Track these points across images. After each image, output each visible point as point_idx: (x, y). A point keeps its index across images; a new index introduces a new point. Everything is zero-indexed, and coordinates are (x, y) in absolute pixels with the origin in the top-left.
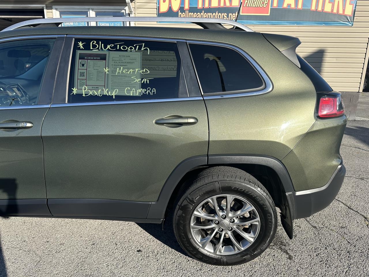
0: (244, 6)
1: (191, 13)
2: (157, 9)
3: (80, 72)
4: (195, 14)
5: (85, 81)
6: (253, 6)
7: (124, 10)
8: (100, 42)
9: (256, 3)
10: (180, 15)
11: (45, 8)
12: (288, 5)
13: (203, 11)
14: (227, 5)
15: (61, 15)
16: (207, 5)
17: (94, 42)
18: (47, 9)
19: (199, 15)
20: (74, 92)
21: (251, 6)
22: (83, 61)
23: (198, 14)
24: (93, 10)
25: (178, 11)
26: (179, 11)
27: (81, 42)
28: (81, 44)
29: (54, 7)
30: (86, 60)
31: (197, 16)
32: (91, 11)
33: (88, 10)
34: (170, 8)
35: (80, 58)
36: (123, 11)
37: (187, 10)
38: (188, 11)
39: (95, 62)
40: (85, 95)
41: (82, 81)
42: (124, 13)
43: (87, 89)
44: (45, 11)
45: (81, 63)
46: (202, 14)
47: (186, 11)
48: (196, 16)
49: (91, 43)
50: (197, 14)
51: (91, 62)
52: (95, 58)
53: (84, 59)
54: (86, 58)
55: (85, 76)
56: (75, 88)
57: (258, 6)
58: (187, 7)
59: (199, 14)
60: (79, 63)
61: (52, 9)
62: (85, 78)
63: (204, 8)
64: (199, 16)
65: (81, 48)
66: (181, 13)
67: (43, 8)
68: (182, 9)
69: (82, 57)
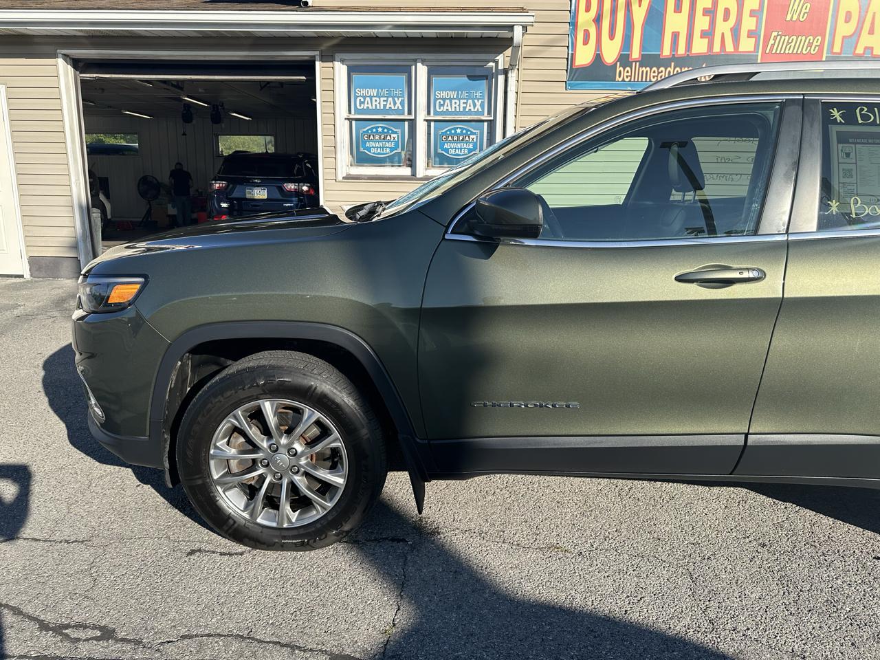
0: (767, 51)
1: (644, 68)
2: (567, 59)
3: (843, 170)
4: (655, 69)
5: (855, 187)
6: (787, 52)
7: (494, 61)
8: (876, 109)
9: (793, 44)
10: (620, 72)
11: (317, 58)
12: (866, 48)
13: (673, 64)
14: (727, 50)
15: (352, 74)
16: (681, 50)
17: (862, 110)
18: (322, 60)
19: (662, 72)
20: (832, 209)
21: (782, 52)
22: (847, 148)
23: (660, 71)
24: (423, 62)
25: (616, 64)
26: (618, 63)
27: (835, 109)
28: (836, 114)
29: (337, 56)
30: (853, 146)
31: (659, 73)
32: (419, 65)
33: (413, 63)
34: (598, 57)
35: (839, 142)
36: (492, 64)
37: (636, 62)
38: (638, 64)
39: (872, 149)
40: (856, 214)
41: (849, 187)
42: (491, 68)
43: (859, 202)
44: (318, 64)
45: (842, 151)
46: (669, 69)
47: (634, 63)
48: (656, 74)
49: (858, 111)
50: (658, 70)
51: (863, 149)
52: (870, 141)
53: (849, 143)
54: (851, 140)
55: (855, 176)
56: (834, 201)
57: (799, 52)
58: (636, 54)
59: (662, 69)
60: (840, 151)
61: (332, 61)
62: (853, 180)
63: (676, 56)
64: (663, 74)
65: (839, 121)
66: (621, 69)
67: (313, 59)
68: (624, 60)
69: (843, 139)
